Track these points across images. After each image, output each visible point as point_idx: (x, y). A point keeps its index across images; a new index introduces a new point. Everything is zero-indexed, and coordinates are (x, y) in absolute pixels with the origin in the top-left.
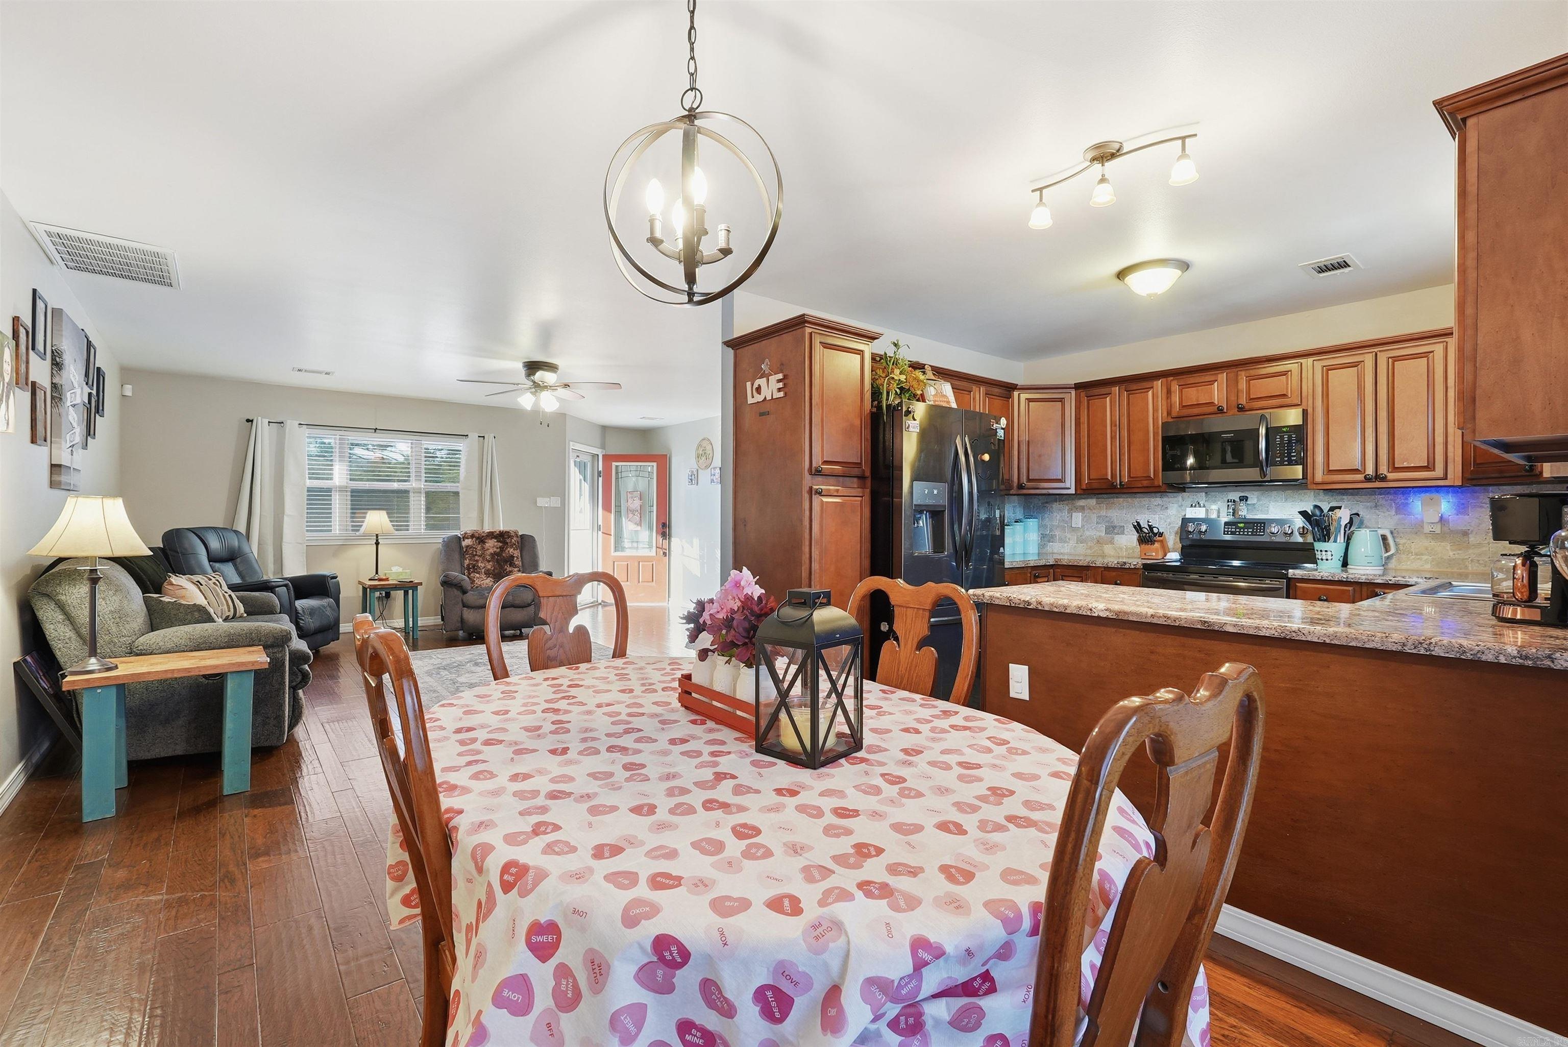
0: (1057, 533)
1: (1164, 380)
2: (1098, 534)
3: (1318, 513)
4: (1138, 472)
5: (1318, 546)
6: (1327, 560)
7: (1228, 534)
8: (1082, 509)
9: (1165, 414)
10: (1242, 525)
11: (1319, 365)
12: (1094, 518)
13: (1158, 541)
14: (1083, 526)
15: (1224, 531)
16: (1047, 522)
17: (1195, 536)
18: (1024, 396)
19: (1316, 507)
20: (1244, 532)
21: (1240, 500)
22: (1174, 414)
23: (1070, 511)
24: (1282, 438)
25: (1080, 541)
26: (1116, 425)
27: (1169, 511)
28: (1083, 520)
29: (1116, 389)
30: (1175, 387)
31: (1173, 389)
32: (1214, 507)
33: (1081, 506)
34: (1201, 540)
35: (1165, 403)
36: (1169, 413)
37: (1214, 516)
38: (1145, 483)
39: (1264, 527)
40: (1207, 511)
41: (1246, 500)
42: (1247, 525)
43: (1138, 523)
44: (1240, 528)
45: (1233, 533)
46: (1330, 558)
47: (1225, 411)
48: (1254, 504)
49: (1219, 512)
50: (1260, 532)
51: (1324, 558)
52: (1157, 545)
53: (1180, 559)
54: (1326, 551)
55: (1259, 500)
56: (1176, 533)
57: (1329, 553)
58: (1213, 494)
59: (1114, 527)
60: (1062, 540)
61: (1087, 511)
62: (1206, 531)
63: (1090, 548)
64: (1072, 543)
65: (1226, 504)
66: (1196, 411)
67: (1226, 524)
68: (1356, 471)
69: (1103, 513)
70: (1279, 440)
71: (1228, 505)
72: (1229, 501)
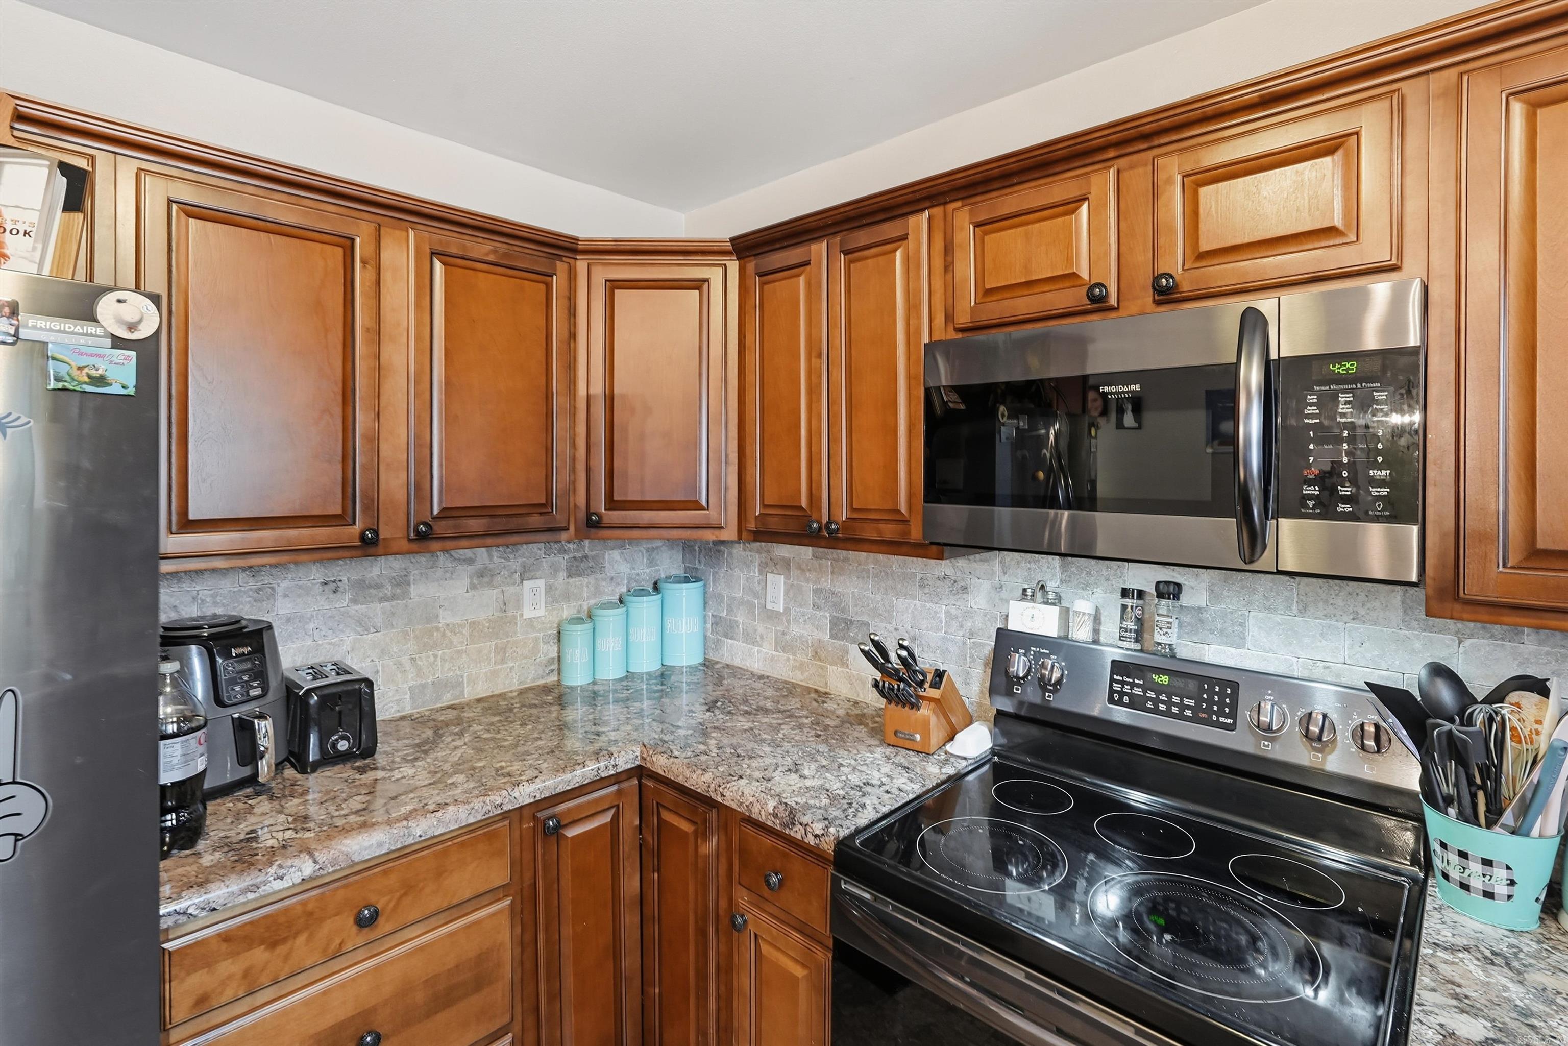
0: (740, 618)
1: (938, 211)
2: (817, 635)
3: (1446, 695)
5: (1451, 827)
6: (1489, 895)
7: (1120, 703)
8: (786, 565)
9: (940, 319)
10: (1165, 679)
12: (809, 588)
13: (930, 700)
14: (787, 610)
15: (1112, 691)
16: (721, 588)
17: (1032, 695)
18: (602, 274)
19: (1439, 671)
20: (1169, 704)
21: (1160, 595)
22: (963, 318)
23: (764, 568)
25: (783, 645)
26: (820, 356)
27: (969, 597)
28: (786, 593)
29: (819, 249)
30: (966, 234)
31: (958, 238)
32: (1083, 606)
33: (783, 559)
34: (1045, 707)
35: (938, 284)
36: (949, 317)
37: (1081, 633)
38: (889, 531)
39: (1235, 696)
40: (1065, 614)
41: (1176, 597)
42: (1179, 683)
44: (1159, 689)
45: (1135, 704)
46: (1501, 889)
47: (1113, 301)
48: (1199, 610)
49: (1097, 619)
50: (1221, 713)
52: (925, 711)
53: (993, 752)
54: (1487, 863)
55: (1216, 600)
56: (986, 665)
57: (1500, 874)
58: (1081, 565)
59: (849, 623)
60: (751, 639)
61: (794, 572)
62: (1059, 682)
63: (801, 667)
64: (768, 649)
65: (1117, 600)
66: (1023, 305)
67: (1118, 666)
69: (827, 583)
70: (1310, 410)
71: (1124, 607)
72: (1125, 593)
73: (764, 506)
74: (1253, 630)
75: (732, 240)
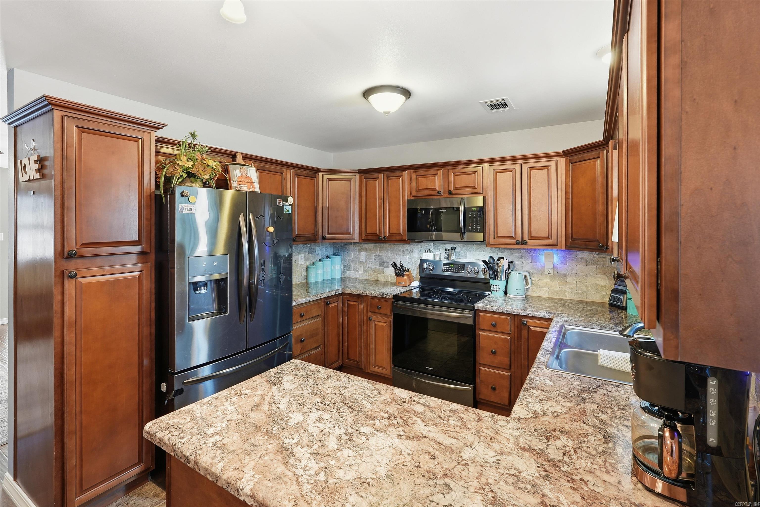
0: (352, 265)
1: (409, 171)
2: (375, 266)
3: (492, 261)
4: (394, 231)
5: (492, 282)
6: (497, 291)
7: (445, 271)
8: (366, 250)
9: (409, 193)
10: (452, 266)
11: (492, 169)
12: (372, 255)
13: (406, 275)
14: (366, 261)
15: (443, 269)
16: (346, 257)
17: (427, 272)
18: (326, 177)
19: (491, 257)
20: (453, 270)
21: (452, 250)
22: (414, 194)
23: (360, 251)
24: (472, 214)
25: (365, 270)
26: (382, 199)
27: (414, 254)
28: (366, 257)
29: (381, 175)
30: (414, 177)
31: (413, 178)
32: (438, 253)
33: (365, 248)
34: (430, 274)
35: (408, 186)
36: (411, 194)
37: (437, 258)
38: (398, 238)
39: (464, 267)
40: (434, 255)
41: (455, 250)
42: (455, 266)
43: (395, 263)
44: (451, 267)
45: (448, 271)
46: (498, 290)
47: (442, 194)
48: (459, 252)
49: (440, 256)
50: (462, 270)
51: (495, 290)
52: (405, 277)
53: (419, 286)
54: (496, 286)
55: (462, 249)
56: (417, 268)
57: (498, 287)
58: (437, 244)
59: (384, 263)
60: (356, 270)
61: (368, 251)
62: (433, 269)
63: (371, 275)
64: (361, 271)
65: (444, 251)
66: (426, 193)
67: (444, 264)
68: (511, 237)
69: (378, 253)
70: (470, 215)
71: (445, 252)
72: (446, 250)
73: (366, 233)
74: (468, 255)
75: (358, 170)
